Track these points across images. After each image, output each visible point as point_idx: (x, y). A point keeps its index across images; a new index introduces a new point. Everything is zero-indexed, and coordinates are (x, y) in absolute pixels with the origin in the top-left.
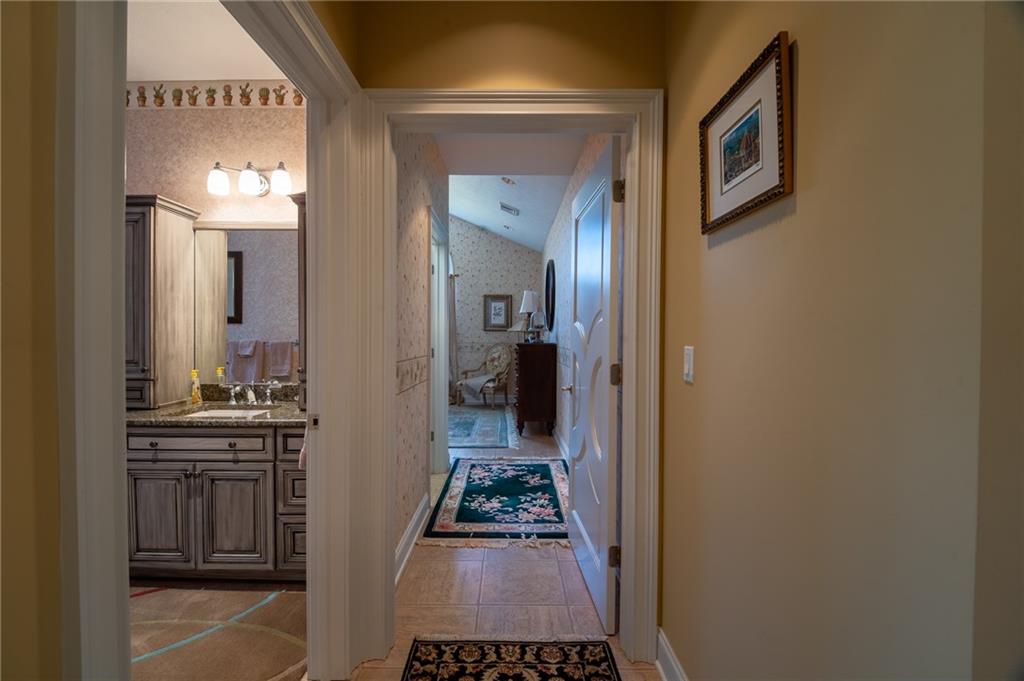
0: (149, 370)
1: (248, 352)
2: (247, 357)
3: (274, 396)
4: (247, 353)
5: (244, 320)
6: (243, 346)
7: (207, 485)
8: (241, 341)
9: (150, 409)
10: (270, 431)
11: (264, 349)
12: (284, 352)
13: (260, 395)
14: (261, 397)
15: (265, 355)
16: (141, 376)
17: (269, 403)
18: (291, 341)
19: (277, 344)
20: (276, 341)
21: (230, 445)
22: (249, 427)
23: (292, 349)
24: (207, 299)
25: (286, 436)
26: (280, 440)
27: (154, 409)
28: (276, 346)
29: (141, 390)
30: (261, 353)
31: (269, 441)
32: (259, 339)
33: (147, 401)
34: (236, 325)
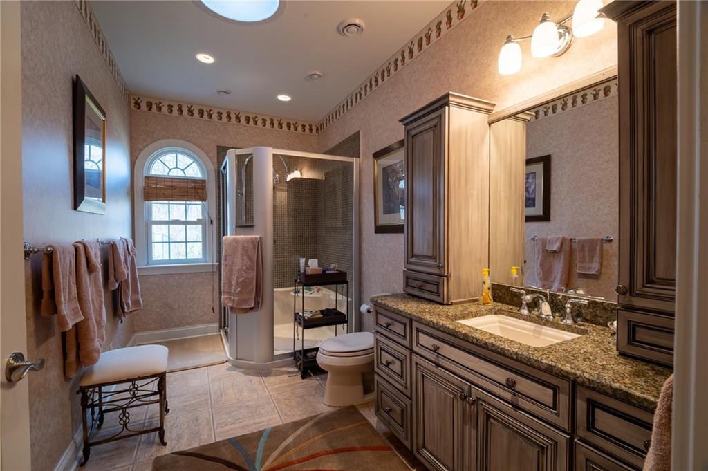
0: (443, 267)
1: (555, 247)
2: (555, 252)
3: (578, 313)
4: (555, 249)
5: (551, 218)
6: (551, 242)
7: (482, 419)
8: (549, 237)
9: (442, 304)
10: (565, 385)
11: (571, 246)
12: (592, 251)
13: (557, 307)
14: (559, 311)
15: (571, 252)
16: (437, 271)
17: (569, 322)
18: (600, 237)
19: (584, 241)
20: (583, 238)
21: (508, 380)
22: (532, 366)
23: (602, 246)
24: (502, 195)
25: (592, 405)
26: (581, 406)
27: (447, 304)
28: (583, 243)
29: (437, 284)
30: (568, 249)
31: (564, 399)
32: (567, 236)
33: (442, 295)
34: (545, 223)
